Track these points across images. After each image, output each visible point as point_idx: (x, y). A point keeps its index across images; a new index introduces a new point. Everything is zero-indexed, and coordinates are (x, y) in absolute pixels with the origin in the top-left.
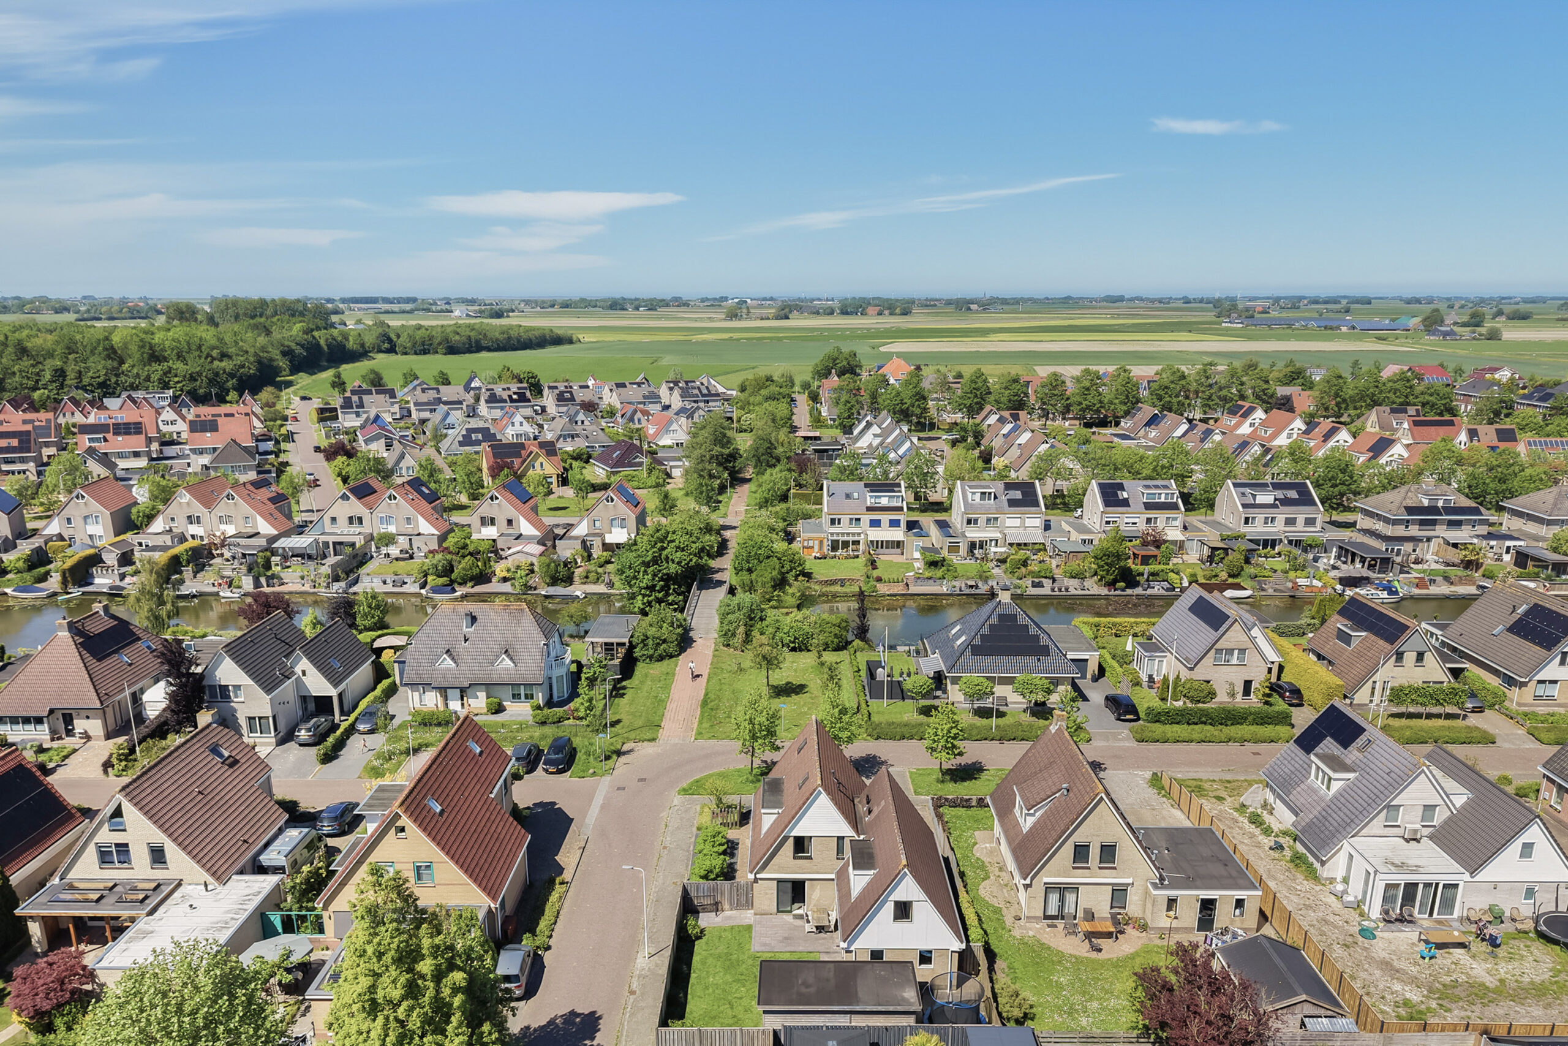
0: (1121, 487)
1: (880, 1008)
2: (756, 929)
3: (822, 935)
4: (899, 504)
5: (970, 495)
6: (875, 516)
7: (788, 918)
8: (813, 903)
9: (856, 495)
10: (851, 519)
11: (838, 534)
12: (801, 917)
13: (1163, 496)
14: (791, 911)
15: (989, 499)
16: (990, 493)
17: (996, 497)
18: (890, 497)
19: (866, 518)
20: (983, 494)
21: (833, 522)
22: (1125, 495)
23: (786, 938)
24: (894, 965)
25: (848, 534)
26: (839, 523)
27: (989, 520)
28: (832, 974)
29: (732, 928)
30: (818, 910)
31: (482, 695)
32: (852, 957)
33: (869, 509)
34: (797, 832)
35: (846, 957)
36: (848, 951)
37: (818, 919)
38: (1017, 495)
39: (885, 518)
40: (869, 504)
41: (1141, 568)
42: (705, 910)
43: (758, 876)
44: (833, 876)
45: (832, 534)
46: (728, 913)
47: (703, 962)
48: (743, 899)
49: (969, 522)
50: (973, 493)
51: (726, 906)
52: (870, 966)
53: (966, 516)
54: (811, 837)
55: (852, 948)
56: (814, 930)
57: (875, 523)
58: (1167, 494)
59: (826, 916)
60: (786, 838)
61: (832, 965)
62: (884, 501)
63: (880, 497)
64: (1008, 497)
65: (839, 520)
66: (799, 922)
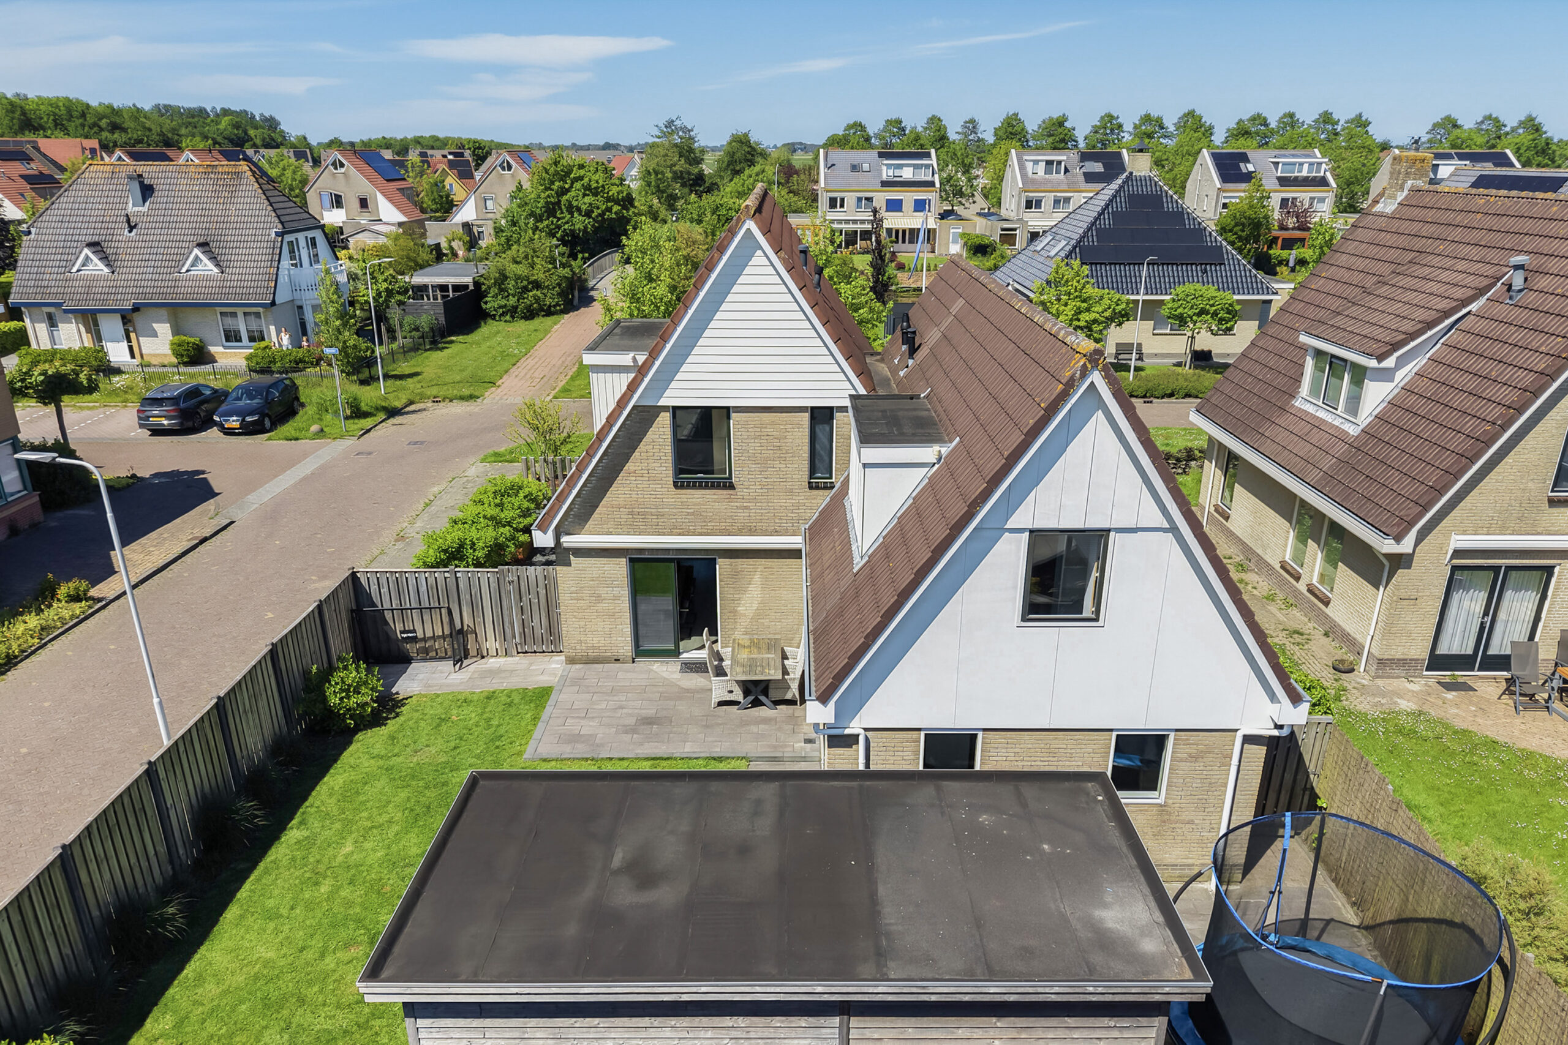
0: (1244, 158)
1: (994, 990)
2: (564, 698)
3: (763, 712)
4: (929, 178)
5: (1029, 166)
6: (894, 195)
7: (666, 670)
8: (743, 623)
9: (866, 167)
10: (859, 199)
11: (840, 222)
12: (698, 667)
13: (1306, 166)
14: (676, 653)
15: (1058, 172)
16: (1059, 163)
17: (1066, 171)
18: (916, 167)
19: (880, 199)
20: (1049, 163)
21: (833, 203)
22: (1251, 168)
23: (648, 721)
24: (1029, 790)
25: (855, 222)
26: (842, 206)
27: (1057, 202)
28: (765, 825)
29: (491, 696)
30: (755, 644)
31: (164, 329)
32: (853, 760)
33: (885, 184)
34: (679, 394)
35: (828, 759)
36: (840, 741)
37: (752, 665)
38: (1098, 167)
39: (908, 197)
40: (884, 177)
41: (1285, 254)
42: (427, 655)
43: (567, 541)
44: (796, 541)
45: (832, 221)
46: (492, 663)
47: (349, 794)
48: (538, 623)
49: (1029, 205)
50: (1036, 162)
51: (491, 644)
52: (926, 792)
53: (1024, 195)
54: (727, 411)
55: (855, 727)
56: (738, 695)
57: (895, 206)
58: (1311, 164)
59: (774, 656)
60: (644, 417)
61: (768, 791)
62: (907, 174)
63: (900, 167)
64: (1084, 170)
65: (842, 200)
66: (695, 681)
